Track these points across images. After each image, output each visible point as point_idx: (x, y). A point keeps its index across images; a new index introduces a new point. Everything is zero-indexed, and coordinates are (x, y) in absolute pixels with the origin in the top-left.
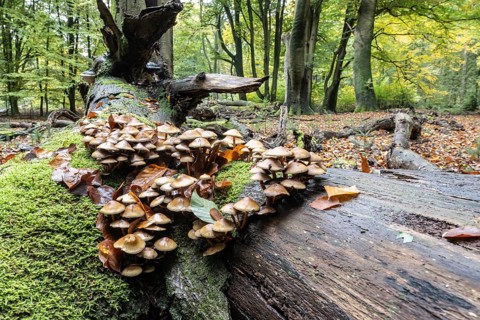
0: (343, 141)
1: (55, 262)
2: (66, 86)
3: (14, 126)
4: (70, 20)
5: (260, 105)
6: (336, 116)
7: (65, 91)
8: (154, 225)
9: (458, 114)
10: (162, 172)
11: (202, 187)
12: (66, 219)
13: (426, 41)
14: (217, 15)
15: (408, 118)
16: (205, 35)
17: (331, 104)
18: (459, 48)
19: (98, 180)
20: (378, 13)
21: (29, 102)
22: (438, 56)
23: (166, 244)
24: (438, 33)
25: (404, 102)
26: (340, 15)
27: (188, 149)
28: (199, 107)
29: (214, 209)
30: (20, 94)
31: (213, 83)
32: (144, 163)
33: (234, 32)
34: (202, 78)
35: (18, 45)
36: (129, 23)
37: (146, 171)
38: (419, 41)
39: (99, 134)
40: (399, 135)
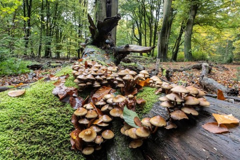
0: (180, 73)
1: (45, 144)
2: (77, 49)
3: (57, 63)
4: (80, 24)
5: (148, 58)
6: (177, 63)
7: (77, 50)
8: (102, 122)
9: (225, 64)
10: (108, 91)
11: (129, 102)
12: (56, 117)
13: (212, 36)
14: (133, 24)
15: (208, 65)
16: (128, 31)
17: (175, 58)
18: (226, 39)
19: (76, 94)
20: (194, 24)
21: (64, 54)
22: (217, 41)
23: (108, 135)
24: (218, 32)
25: (203, 58)
26: (179, 25)
27: (122, 80)
28: (125, 58)
29: (136, 117)
30: (60, 51)
31: (132, 48)
32: (100, 86)
33: (139, 30)
34: (127, 47)
35: (61, 33)
36: (99, 24)
37: (100, 89)
38: (210, 36)
39: (80, 70)
40: (204, 71)
